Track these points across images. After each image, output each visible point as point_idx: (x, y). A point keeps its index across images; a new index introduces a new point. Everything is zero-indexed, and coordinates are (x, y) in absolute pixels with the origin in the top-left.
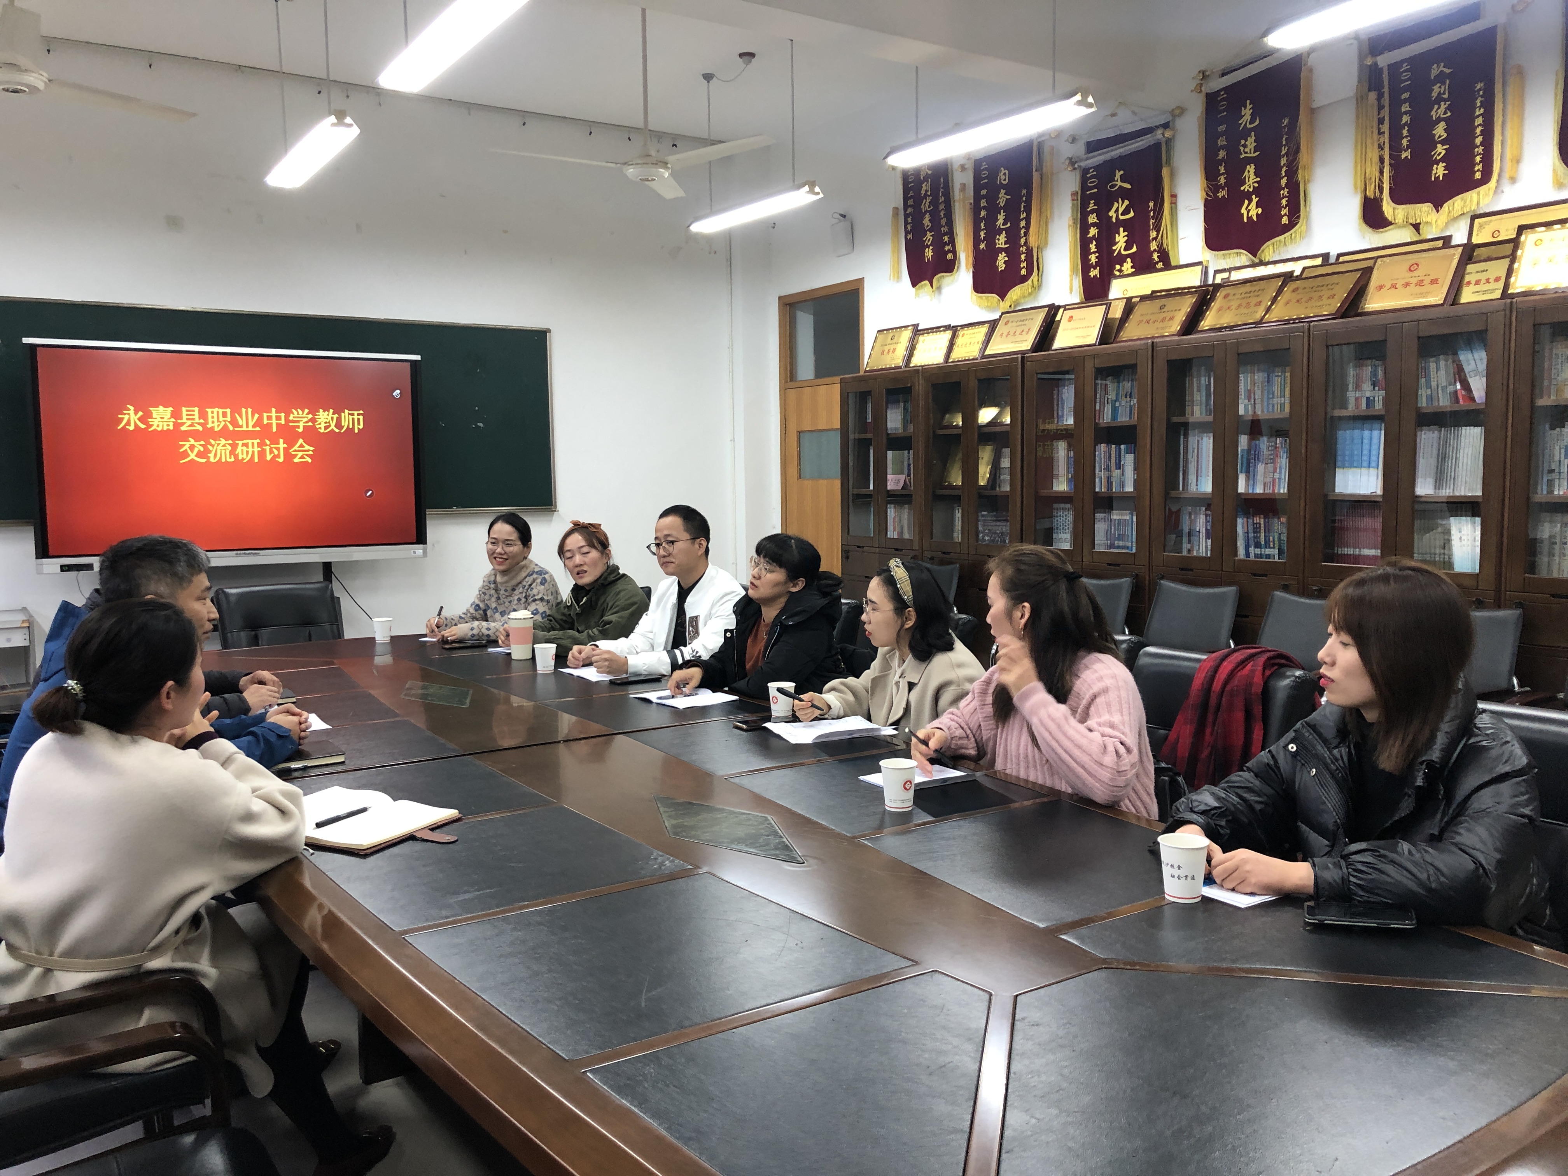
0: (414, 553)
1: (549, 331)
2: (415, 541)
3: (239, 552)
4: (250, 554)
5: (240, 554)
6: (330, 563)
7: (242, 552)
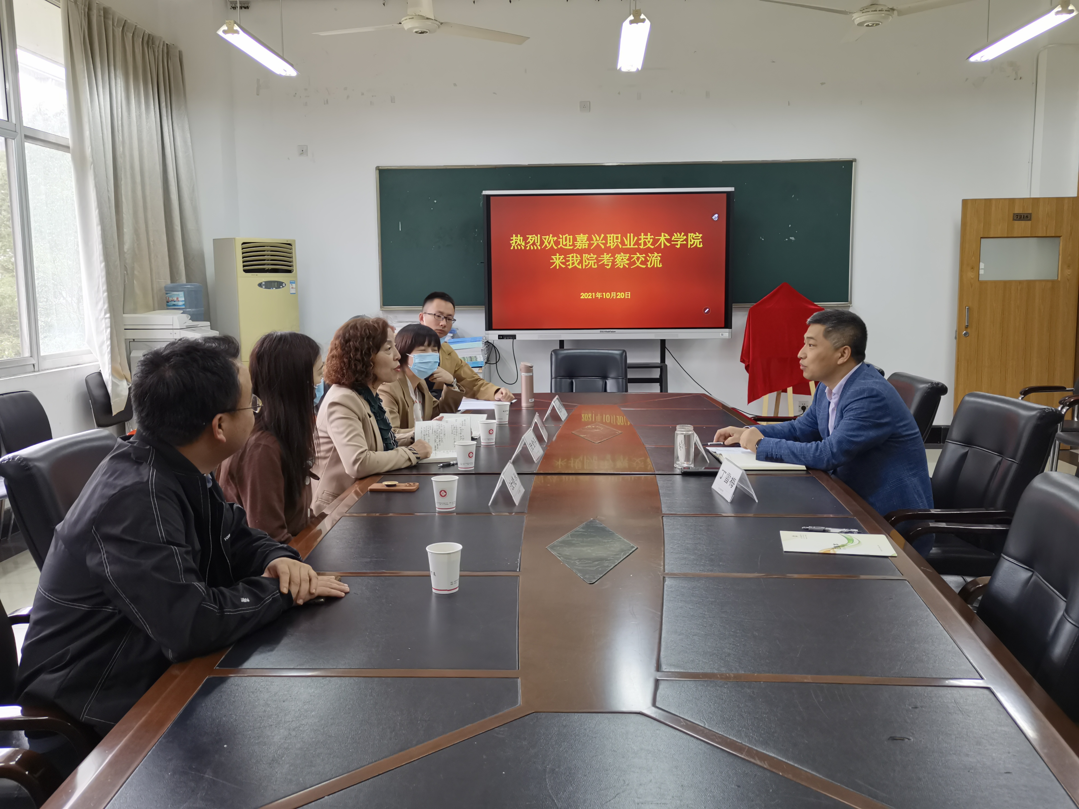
0: (722, 335)
1: (855, 160)
2: (723, 326)
3: (602, 330)
4: (609, 332)
5: (603, 332)
6: (665, 340)
7: (604, 330)
